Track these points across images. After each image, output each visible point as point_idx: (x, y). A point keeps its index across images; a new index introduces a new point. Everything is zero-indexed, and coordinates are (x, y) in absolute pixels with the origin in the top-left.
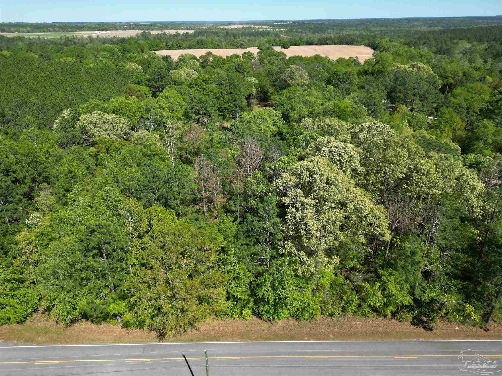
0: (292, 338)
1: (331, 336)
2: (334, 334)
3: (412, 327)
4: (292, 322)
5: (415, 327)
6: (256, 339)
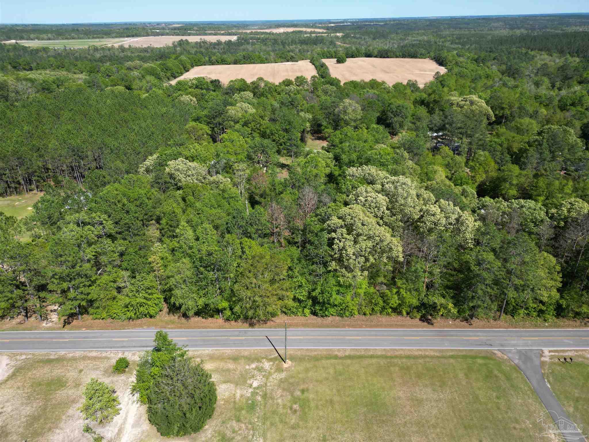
0: (337, 327)
1: (364, 326)
2: (366, 325)
3: (420, 322)
4: (338, 318)
5: (422, 322)
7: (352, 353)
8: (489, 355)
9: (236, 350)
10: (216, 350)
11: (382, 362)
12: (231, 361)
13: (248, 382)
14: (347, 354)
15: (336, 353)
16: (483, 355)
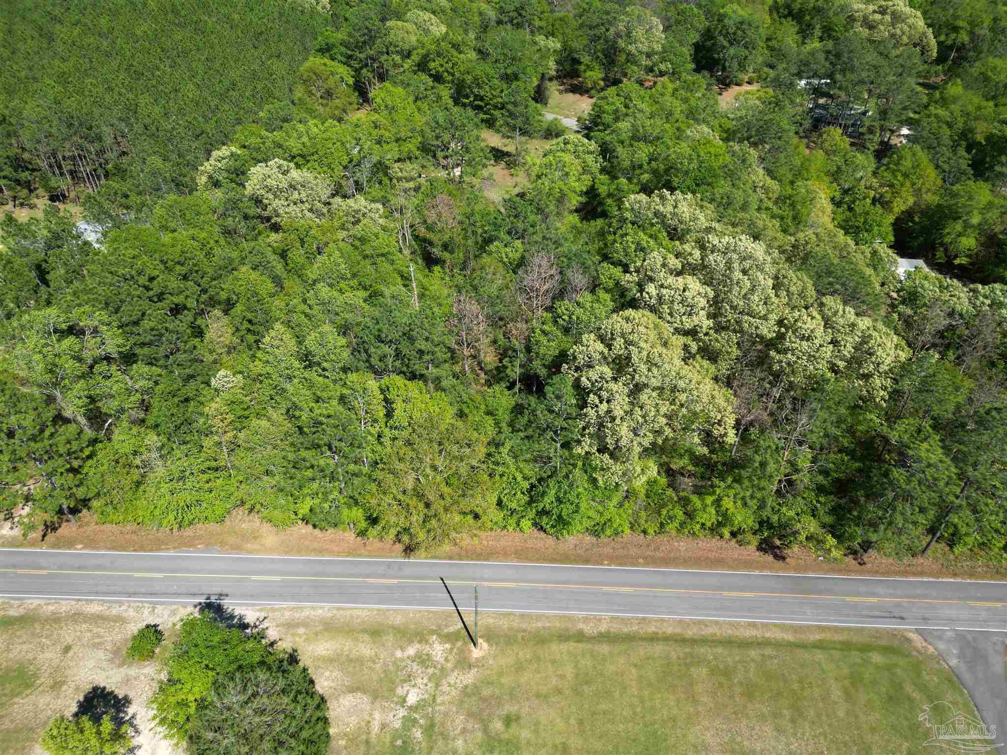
0: (587, 561)
1: (641, 560)
2: (645, 558)
3: (757, 553)
4: (589, 539)
5: (762, 553)
6: (538, 561)
7: (615, 628)
8: (896, 643)
9: (378, 610)
10: (338, 609)
11: (676, 652)
12: (366, 637)
13: (400, 691)
14: (603, 628)
15: (581, 626)
16: (884, 642)
